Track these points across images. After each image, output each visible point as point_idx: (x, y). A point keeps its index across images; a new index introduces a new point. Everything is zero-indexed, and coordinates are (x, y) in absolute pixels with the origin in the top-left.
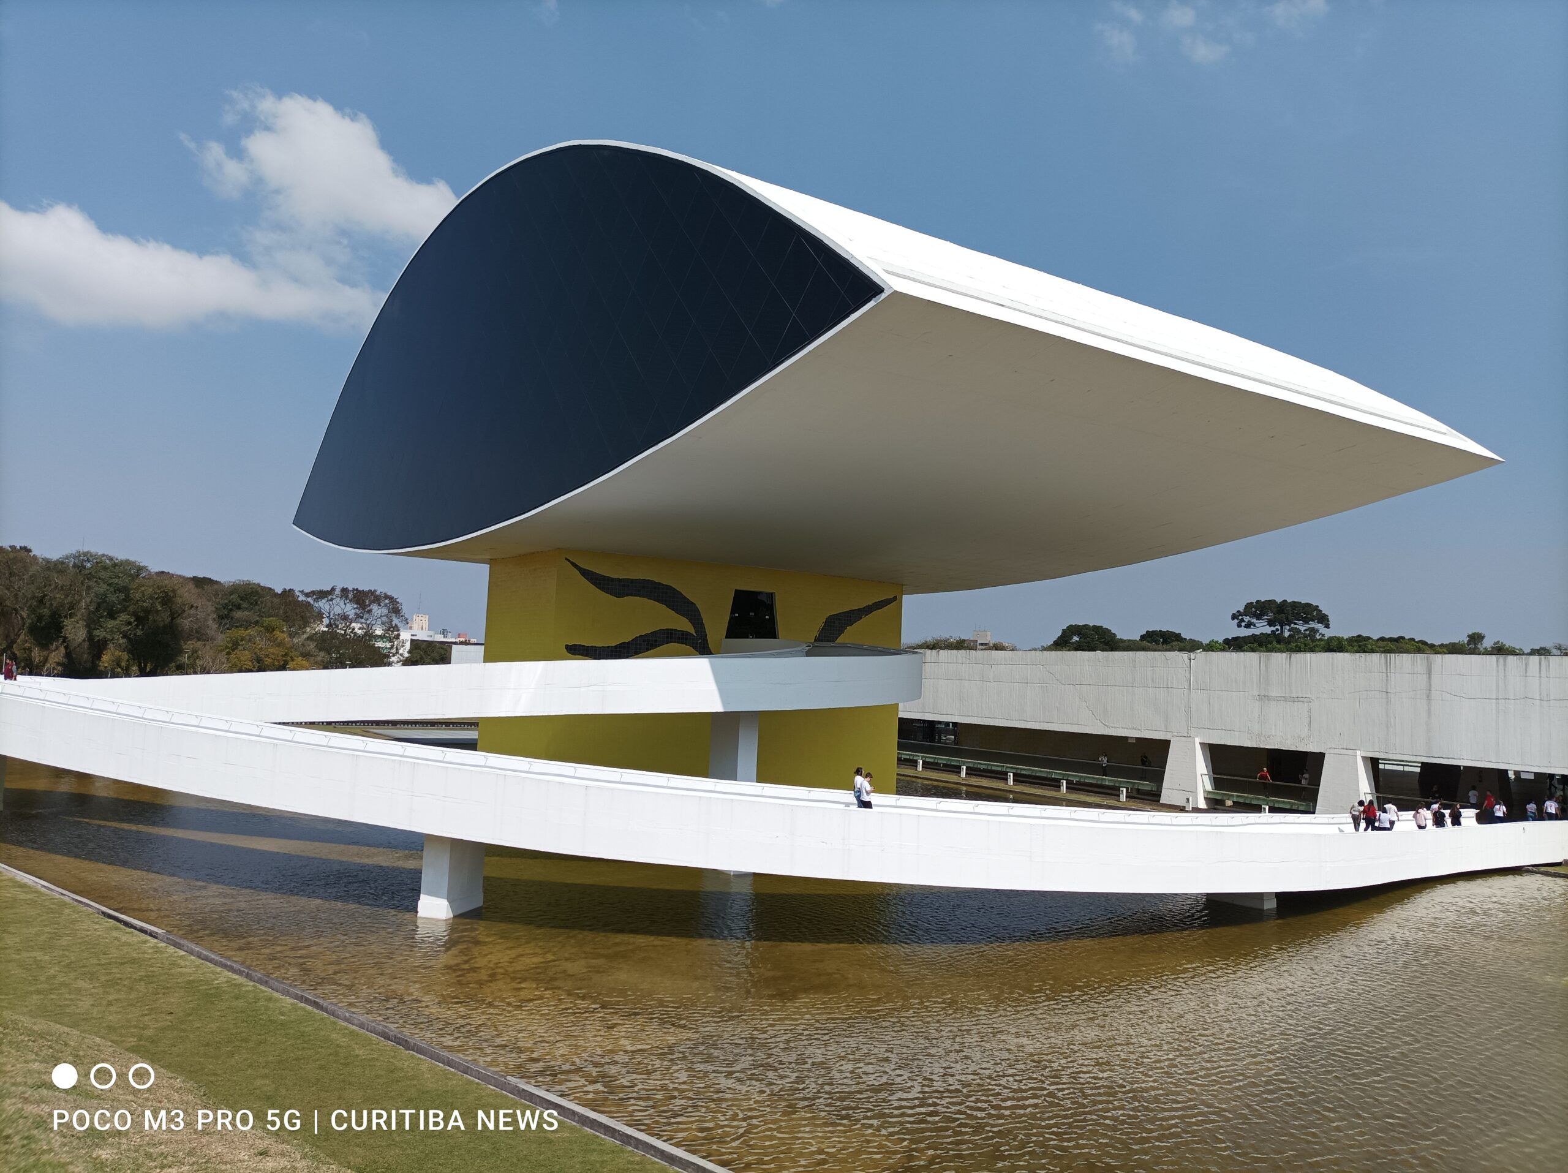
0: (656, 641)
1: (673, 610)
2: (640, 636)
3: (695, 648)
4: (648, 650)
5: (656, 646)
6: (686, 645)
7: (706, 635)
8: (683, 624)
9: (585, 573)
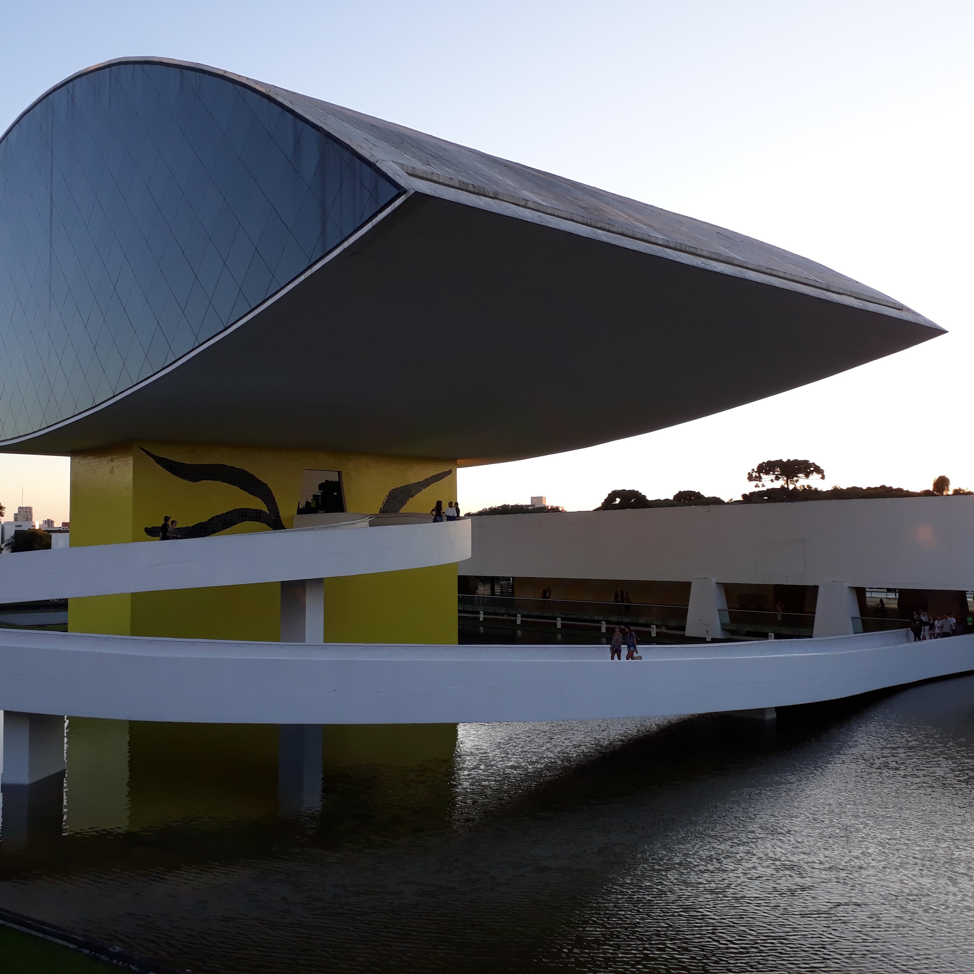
0: (231, 520)
1: (245, 491)
2: (217, 516)
3: (269, 525)
4: (224, 529)
5: (232, 525)
6: (260, 522)
7: (278, 513)
8: (257, 504)
9: (160, 461)
